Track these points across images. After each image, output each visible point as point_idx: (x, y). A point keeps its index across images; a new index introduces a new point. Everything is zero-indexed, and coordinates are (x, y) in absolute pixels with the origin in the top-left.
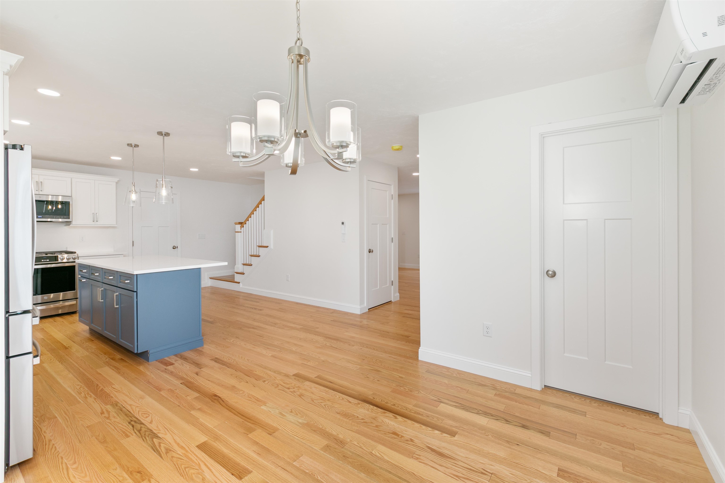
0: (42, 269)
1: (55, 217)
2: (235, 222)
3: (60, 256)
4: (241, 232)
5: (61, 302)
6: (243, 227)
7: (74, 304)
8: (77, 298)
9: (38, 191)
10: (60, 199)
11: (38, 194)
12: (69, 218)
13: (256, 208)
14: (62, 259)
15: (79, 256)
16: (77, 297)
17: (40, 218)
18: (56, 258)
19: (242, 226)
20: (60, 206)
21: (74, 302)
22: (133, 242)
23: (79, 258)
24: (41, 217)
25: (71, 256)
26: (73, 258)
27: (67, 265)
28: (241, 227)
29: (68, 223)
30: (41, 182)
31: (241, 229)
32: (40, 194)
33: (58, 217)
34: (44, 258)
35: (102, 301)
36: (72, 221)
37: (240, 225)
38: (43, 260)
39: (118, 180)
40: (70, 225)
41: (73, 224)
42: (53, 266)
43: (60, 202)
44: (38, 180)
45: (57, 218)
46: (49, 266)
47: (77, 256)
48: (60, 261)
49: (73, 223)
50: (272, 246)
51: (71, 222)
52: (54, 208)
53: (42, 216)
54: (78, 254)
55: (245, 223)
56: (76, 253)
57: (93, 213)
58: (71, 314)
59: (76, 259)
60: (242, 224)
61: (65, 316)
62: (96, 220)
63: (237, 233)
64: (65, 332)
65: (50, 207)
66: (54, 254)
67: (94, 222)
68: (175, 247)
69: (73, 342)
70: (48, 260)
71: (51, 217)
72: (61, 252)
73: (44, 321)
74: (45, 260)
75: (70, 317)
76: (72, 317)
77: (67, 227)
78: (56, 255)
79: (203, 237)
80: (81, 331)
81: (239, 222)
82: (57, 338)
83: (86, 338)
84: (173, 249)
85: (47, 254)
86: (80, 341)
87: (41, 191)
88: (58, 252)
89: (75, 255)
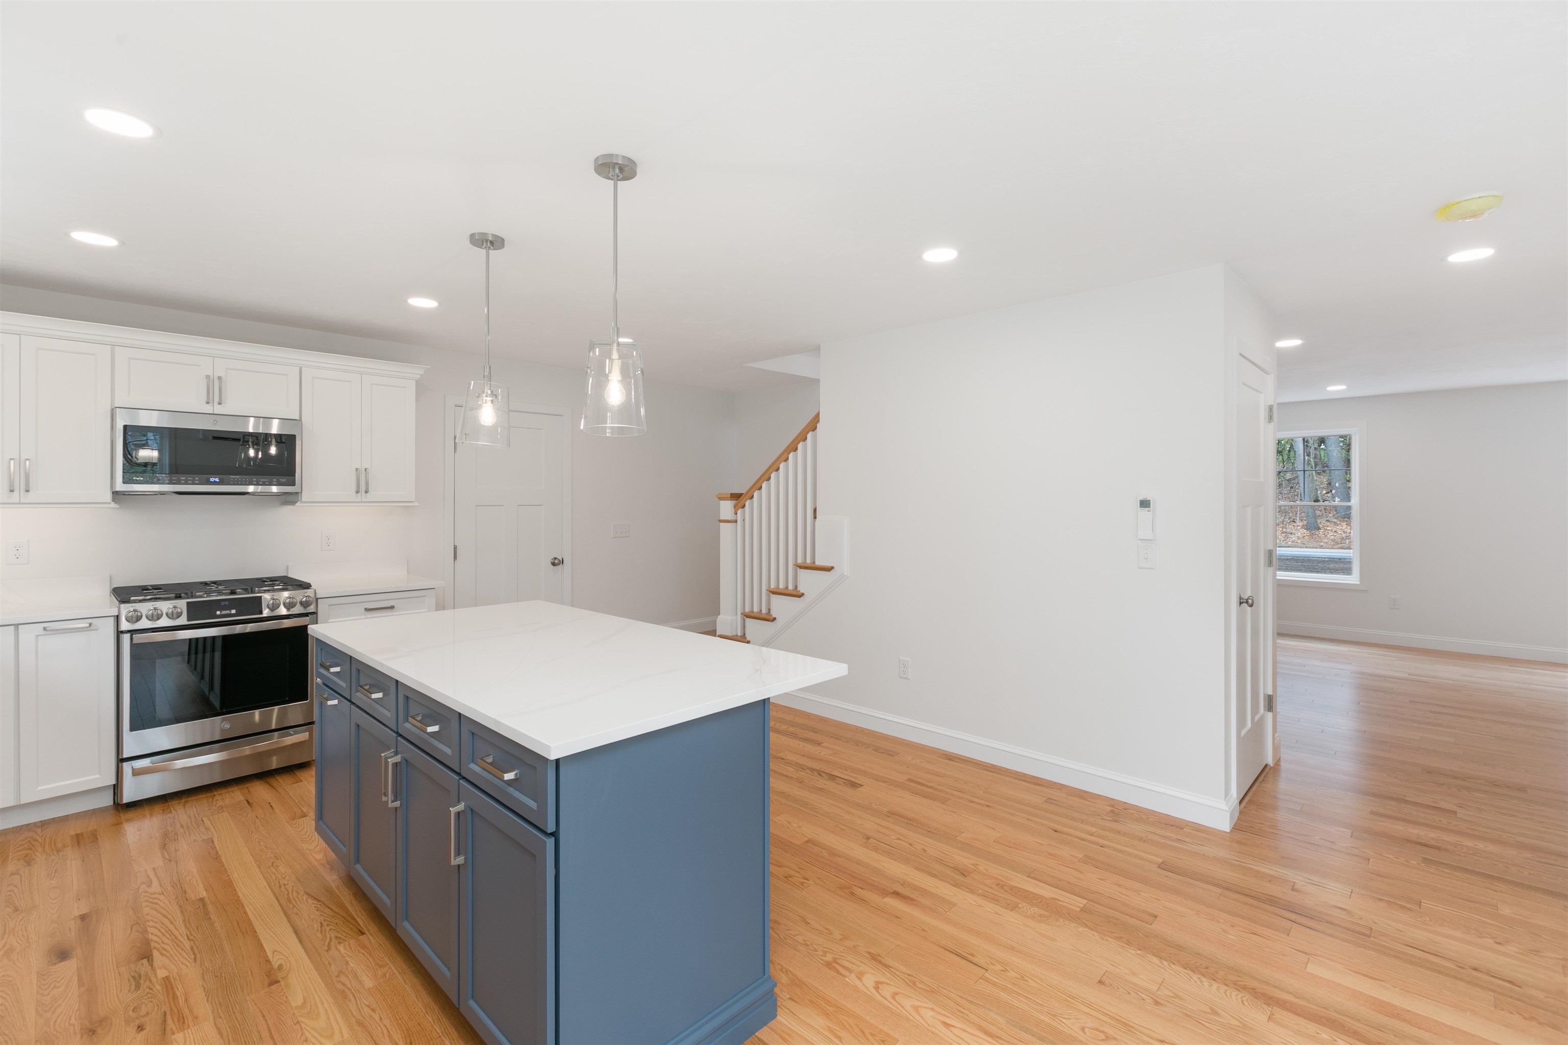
0: (225, 638)
1: (255, 480)
2: (719, 494)
3: (269, 597)
4: (736, 521)
5: (276, 733)
6: (744, 506)
7: (304, 741)
8: (312, 723)
9: (211, 404)
10: (275, 428)
11: (212, 413)
12: (293, 484)
13: (789, 453)
14: (271, 606)
15: (317, 597)
16: (313, 719)
17: (215, 483)
18: (252, 606)
19: (741, 504)
20: (273, 450)
21: (302, 736)
22: (455, 548)
23: (319, 600)
24: (217, 480)
25: (299, 595)
26: (301, 603)
27: (287, 623)
28: (735, 507)
29: (289, 499)
30: (220, 378)
31: (736, 514)
32: (215, 413)
33: (265, 482)
34: (223, 603)
35: (397, 804)
36: (301, 492)
37: (734, 502)
38: (218, 613)
39: (422, 373)
40: (297, 504)
42: (250, 628)
43: (275, 435)
44: (210, 374)
45: (261, 483)
46: (238, 629)
47: (312, 595)
48: (266, 613)
49: (305, 496)
50: (844, 567)
51: (300, 494)
52: (260, 456)
53: (222, 476)
54: (317, 592)
55: (749, 495)
56: (312, 585)
57: (357, 469)
58: (296, 772)
59: (311, 604)
60: (740, 498)
61: (278, 778)
62: (363, 488)
63: (721, 524)
64: (275, 866)
65: (252, 453)
66: (250, 590)
67: (359, 494)
68: (556, 561)
69: (296, 938)
70: (233, 611)
71: (244, 481)
72: (271, 581)
73: (218, 802)
74: (224, 612)
75: (293, 783)
76: (298, 782)
77: (288, 508)
78: (256, 592)
79: (626, 532)
80: (322, 864)
81: (731, 494)
82: (245, 903)
83: (338, 914)
84: (553, 567)
85: (233, 593)
86: (319, 928)
87: (220, 404)
88: (261, 582)
89: (309, 592)
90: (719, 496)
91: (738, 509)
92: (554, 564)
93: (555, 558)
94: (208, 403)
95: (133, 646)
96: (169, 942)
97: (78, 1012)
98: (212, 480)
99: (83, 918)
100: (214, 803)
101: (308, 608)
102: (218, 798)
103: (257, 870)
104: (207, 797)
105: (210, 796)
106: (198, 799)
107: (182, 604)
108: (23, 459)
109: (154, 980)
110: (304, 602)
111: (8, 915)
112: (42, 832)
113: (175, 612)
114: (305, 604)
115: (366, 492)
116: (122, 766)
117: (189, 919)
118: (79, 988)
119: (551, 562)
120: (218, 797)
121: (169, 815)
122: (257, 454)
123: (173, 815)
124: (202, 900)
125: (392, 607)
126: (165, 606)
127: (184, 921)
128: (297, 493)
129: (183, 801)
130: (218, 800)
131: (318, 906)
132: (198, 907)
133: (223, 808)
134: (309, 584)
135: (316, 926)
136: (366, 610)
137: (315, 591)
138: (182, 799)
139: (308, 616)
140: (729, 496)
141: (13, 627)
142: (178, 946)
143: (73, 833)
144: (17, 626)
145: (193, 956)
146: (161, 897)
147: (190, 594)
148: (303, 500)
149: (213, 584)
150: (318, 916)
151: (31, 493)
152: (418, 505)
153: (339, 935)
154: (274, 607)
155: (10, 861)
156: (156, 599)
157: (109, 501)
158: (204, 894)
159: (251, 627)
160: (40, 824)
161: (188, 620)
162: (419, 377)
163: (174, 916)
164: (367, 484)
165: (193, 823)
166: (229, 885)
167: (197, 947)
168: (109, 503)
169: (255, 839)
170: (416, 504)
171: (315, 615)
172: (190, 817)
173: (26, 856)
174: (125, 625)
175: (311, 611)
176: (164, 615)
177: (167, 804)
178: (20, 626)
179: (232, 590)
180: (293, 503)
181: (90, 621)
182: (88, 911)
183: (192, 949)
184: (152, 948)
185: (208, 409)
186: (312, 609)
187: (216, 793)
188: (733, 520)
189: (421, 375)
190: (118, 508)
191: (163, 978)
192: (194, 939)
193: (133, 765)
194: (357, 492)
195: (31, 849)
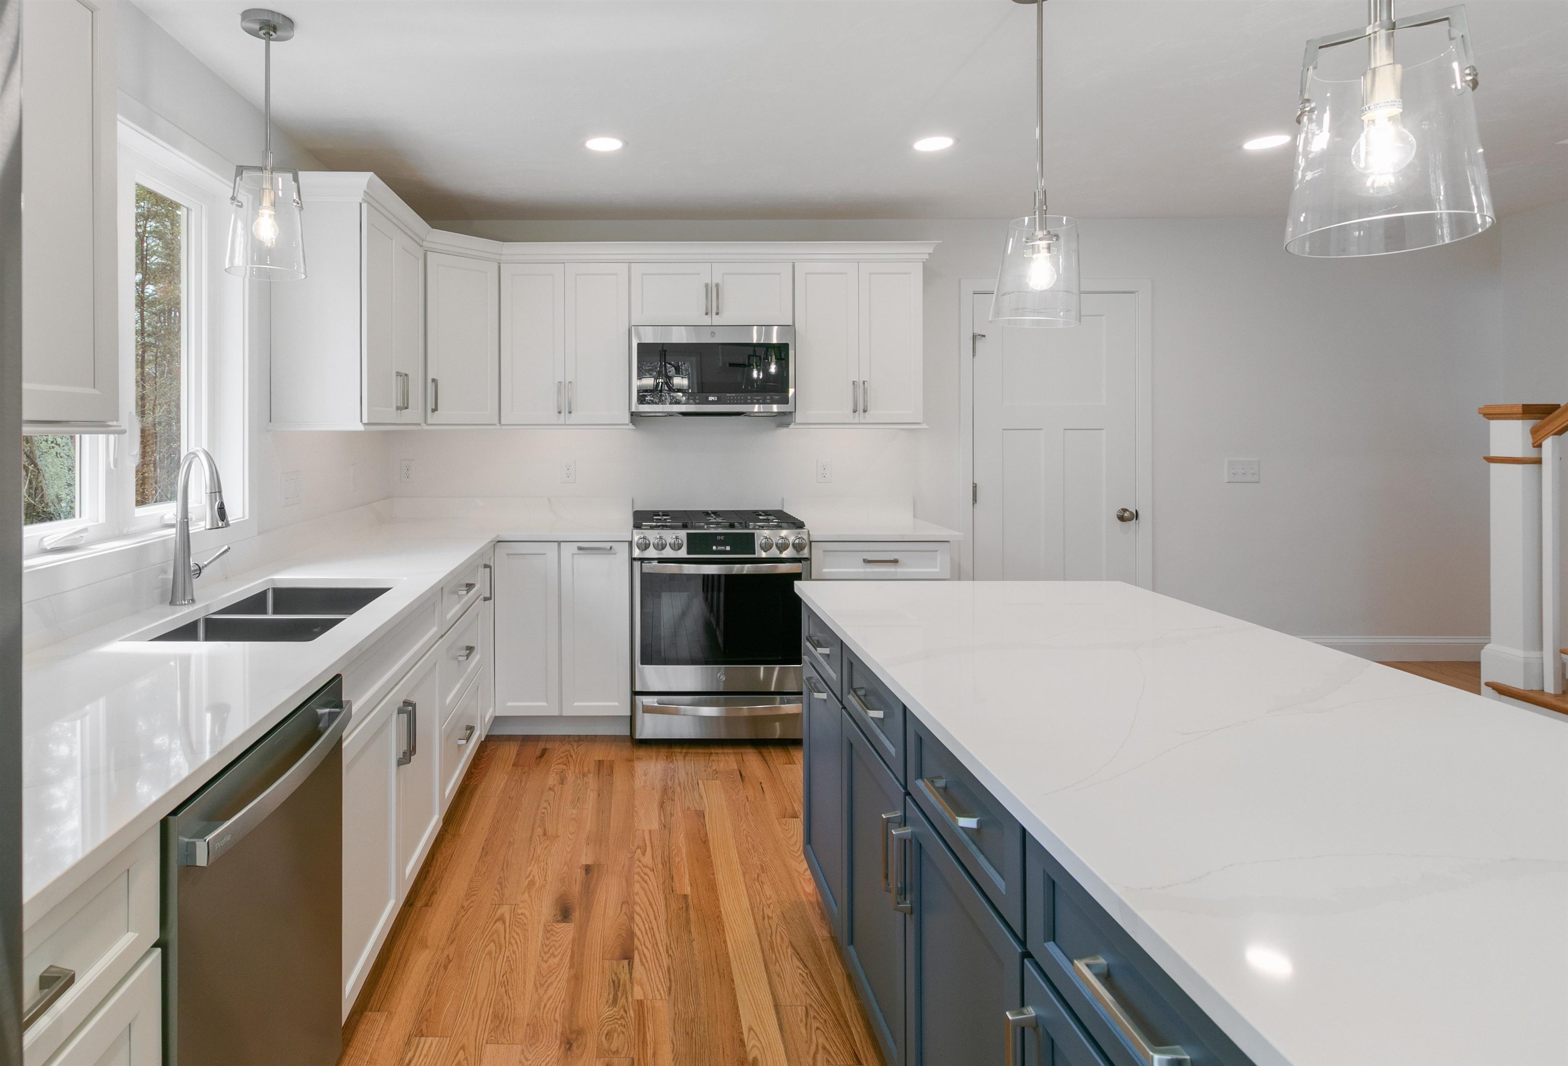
1: (749, 397)
2: (1487, 407)
3: (762, 535)
4: (1538, 461)
6: (1562, 432)
7: (795, 713)
9: (709, 314)
11: (711, 324)
12: (787, 402)
14: (764, 546)
15: (811, 539)
17: (713, 403)
18: (746, 543)
19: (1553, 427)
20: (773, 366)
21: (795, 708)
22: (975, 487)
23: (812, 543)
24: (715, 398)
25: (792, 535)
26: (794, 545)
27: (776, 568)
28: (1534, 432)
29: (784, 419)
30: (717, 286)
31: (1538, 446)
32: (713, 324)
33: (759, 399)
34: (719, 537)
37: (1530, 423)
38: (714, 548)
40: (791, 426)
41: (797, 421)
42: (747, 569)
44: (709, 282)
45: (755, 401)
46: (735, 569)
47: (805, 537)
48: (759, 553)
49: (799, 417)
51: (794, 413)
52: (761, 377)
53: (721, 394)
54: (810, 533)
56: (806, 525)
57: (854, 382)
58: (789, 748)
59: (804, 548)
60: (1550, 413)
61: (772, 750)
62: (861, 407)
63: (1493, 466)
64: (760, 881)
65: (755, 374)
66: (744, 524)
67: (857, 413)
68: (1126, 515)
69: (775, 1019)
70: (728, 548)
71: (739, 400)
72: (766, 515)
73: (713, 763)
74: (720, 548)
75: (786, 764)
76: (790, 764)
77: (783, 431)
78: (751, 527)
79: (1253, 474)
80: (811, 902)
81: (1523, 405)
82: (727, 927)
83: (828, 1004)
84: (1120, 522)
85: (732, 526)
86: (804, 1018)
87: (717, 314)
88: (755, 515)
89: (803, 534)
90: (1488, 411)
91: (1545, 436)
92: (1121, 518)
93: (1125, 510)
94: (707, 314)
95: (643, 575)
96: (649, 946)
97: (563, 1004)
98: (711, 398)
99: (588, 869)
100: (710, 763)
101: (801, 553)
102: (714, 759)
103: (742, 878)
104: (704, 753)
105: (708, 753)
106: (697, 753)
107: (682, 534)
108: (567, 382)
109: (630, 1000)
110: (797, 544)
111: (539, 836)
112: (577, 747)
113: (677, 542)
114: (798, 547)
115: (865, 411)
116: (635, 699)
117: (671, 920)
118: (570, 968)
119: (1117, 515)
120: (714, 757)
121: (671, 765)
122: (759, 375)
123: (673, 767)
124: (685, 897)
125: (895, 561)
126: (669, 536)
127: (666, 921)
128: (790, 412)
129: (684, 751)
130: (713, 760)
131: (805, 975)
132: (681, 906)
133: (717, 773)
134: (803, 523)
135: (801, 1011)
136: (865, 561)
137: (809, 532)
138: (683, 748)
139: (801, 562)
140: (1520, 410)
141: (557, 543)
142: (657, 958)
143: (597, 758)
144: (559, 542)
145: (668, 984)
146: (651, 874)
147: (689, 525)
148: (798, 421)
149: (712, 515)
150: (803, 992)
151: (573, 414)
152: (927, 427)
153: (828, 1047)
154: (767, 547)
155: (551, 772)
156: (664, 527)
157: (628, 422)
158: (688, 890)
159: (748, 567)
160: (576, 739)
161: (688, 553)
162: (927, 257)
163: (659, 908)
164: (865, 401)
165: (690, 784)
166: (712, 888)
167: (674, 970)
168: (628, 425)
169: (744, 830)
170: (924, 426)
171: (809, 562)
172: (687, 774)
173: (562, 772)
174: (637, 553)
175: (804, 556)
176: (668, 545)
177: (671, 750)
178: (561, 543)
179: (730, 523)
180: (787, 425)
181: (610, 544)
182: (593, 863)
183: (669, 969)
184: (635, 948)
185: (707, 320)
186: (805, 553)
187: (713, 751)
188: (1530, 459)
189: (929, 254)
190: (634, 430)
191: (638, 1000)
192: (673, 956)
193: (644, 701)
194: (855, 411)
195: (567, 765)
